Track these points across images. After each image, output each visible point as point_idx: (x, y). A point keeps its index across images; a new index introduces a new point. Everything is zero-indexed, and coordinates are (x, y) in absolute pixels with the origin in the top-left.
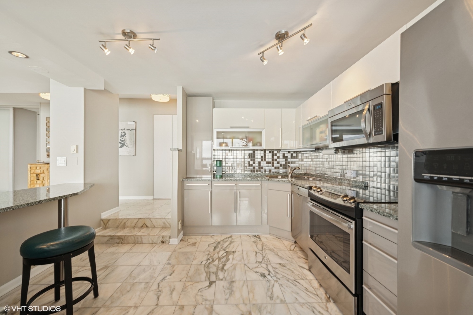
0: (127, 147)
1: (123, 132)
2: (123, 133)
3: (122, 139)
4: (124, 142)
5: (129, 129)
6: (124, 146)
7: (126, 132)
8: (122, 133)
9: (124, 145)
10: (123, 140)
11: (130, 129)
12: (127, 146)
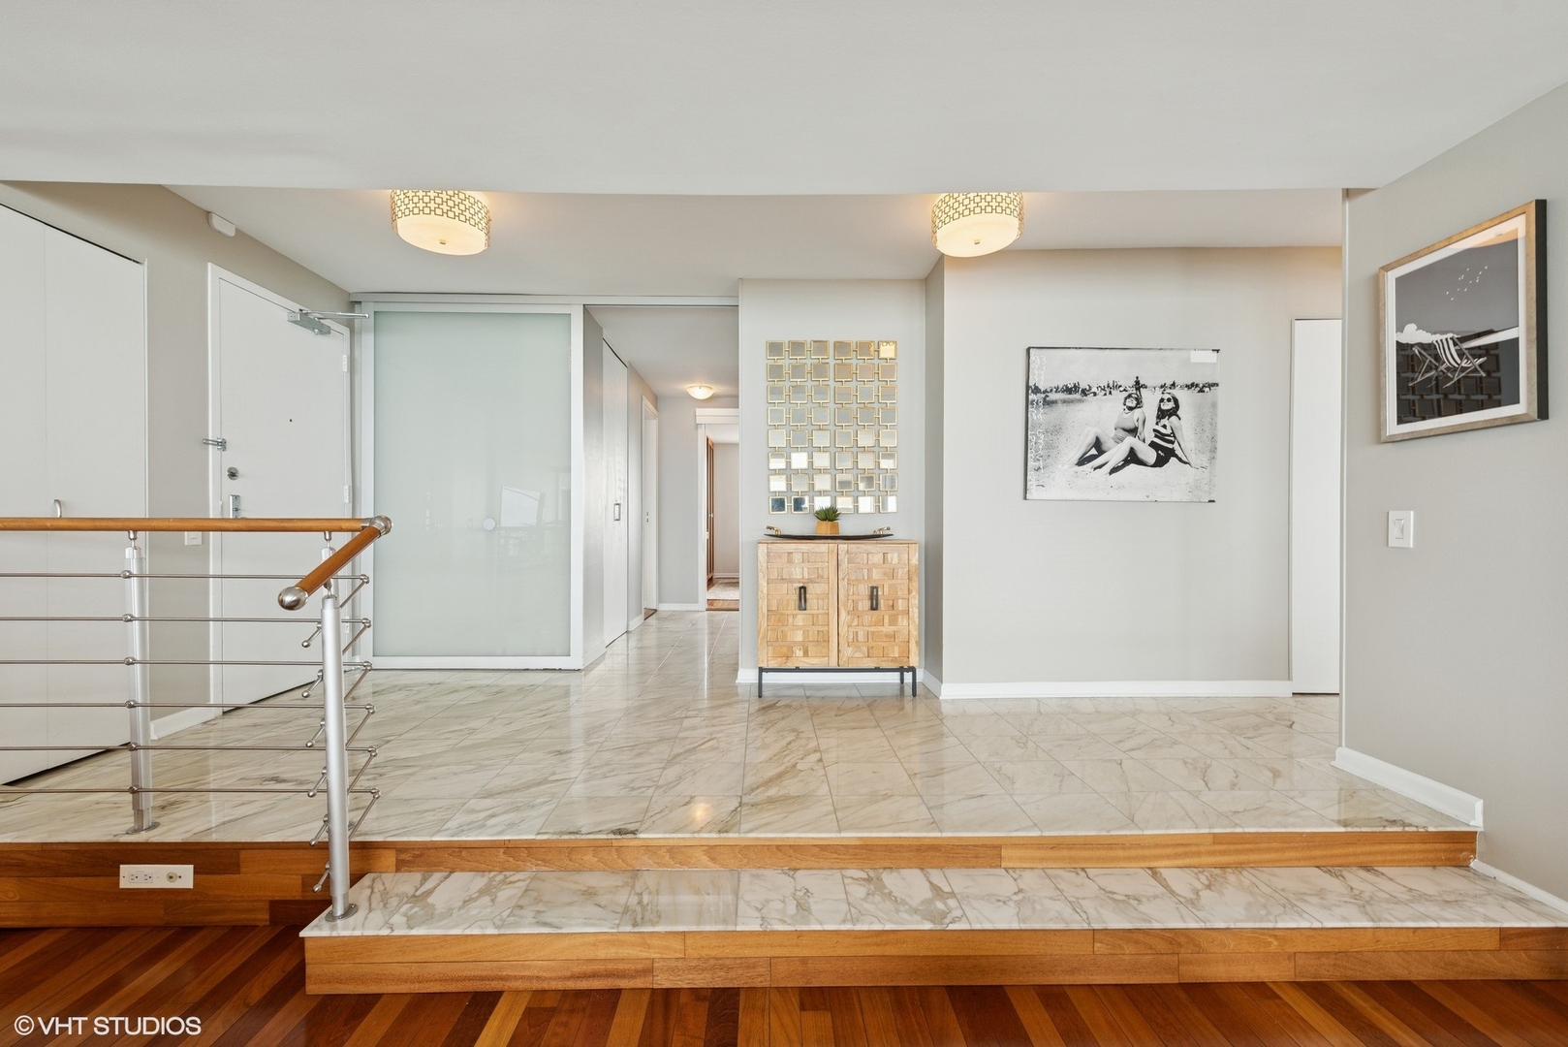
0: (1185, 463)
1: (1166, 396)
2: (1169, 400)
3: (1164, 426)
4: (1172, 442)
5: (1192, 385)
6: (1173, 460)
7: (1181, 394)
8: (1162, 400)
9: (1171, 453)
10: (1168, 431)
11: (1197, 385)
12: (1184, 459)
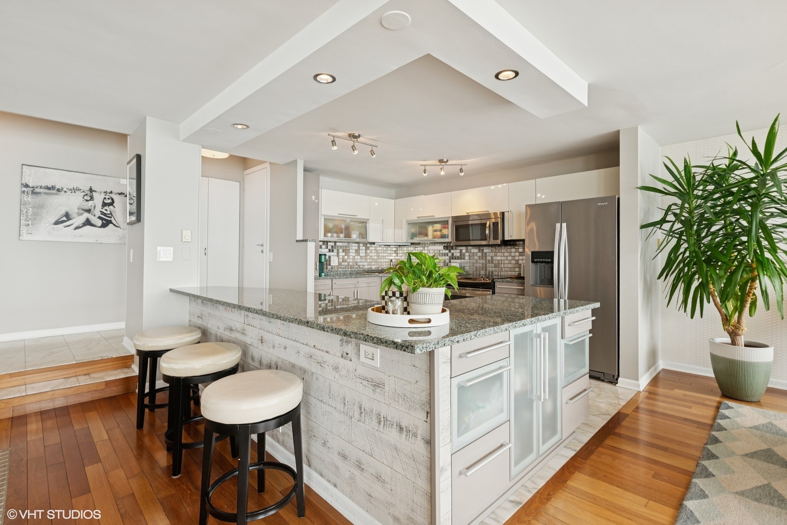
0: (117, 227)
1: (107, 197)
2: (109, 199)
3: (106, 210)
4: (111, 218)
5: (121, 193)
6: (111, 225)
7: (116, 198)
8: (105, 198)
9: (111, 222)
10: (109, 212)
11: (124, 194)
12: (117, 225)
